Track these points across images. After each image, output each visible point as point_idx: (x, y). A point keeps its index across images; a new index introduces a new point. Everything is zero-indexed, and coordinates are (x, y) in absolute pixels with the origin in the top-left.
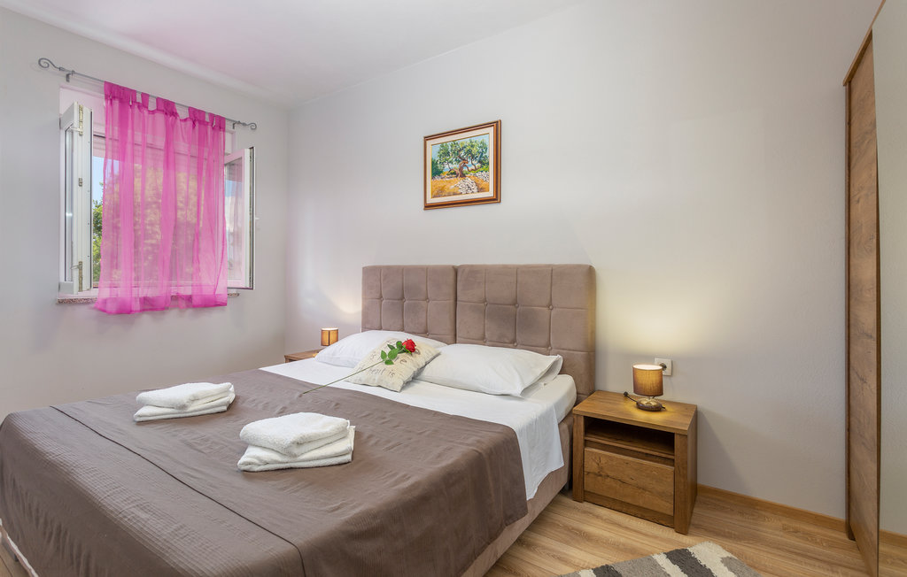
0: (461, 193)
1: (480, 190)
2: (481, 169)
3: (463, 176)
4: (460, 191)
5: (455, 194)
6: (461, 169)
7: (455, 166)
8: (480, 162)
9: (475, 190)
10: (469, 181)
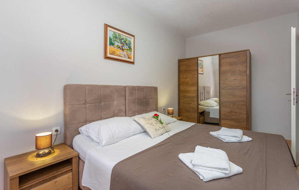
0: (122, 57)
1: (129, 58)
2: (129, 50)
3: (123, 50)
4: (121, 56)
5: (119, 56)
6: (122, 47)
7: (120, 45)
8: (129, 47)
9: (127, 57)
10: (125, 53)
